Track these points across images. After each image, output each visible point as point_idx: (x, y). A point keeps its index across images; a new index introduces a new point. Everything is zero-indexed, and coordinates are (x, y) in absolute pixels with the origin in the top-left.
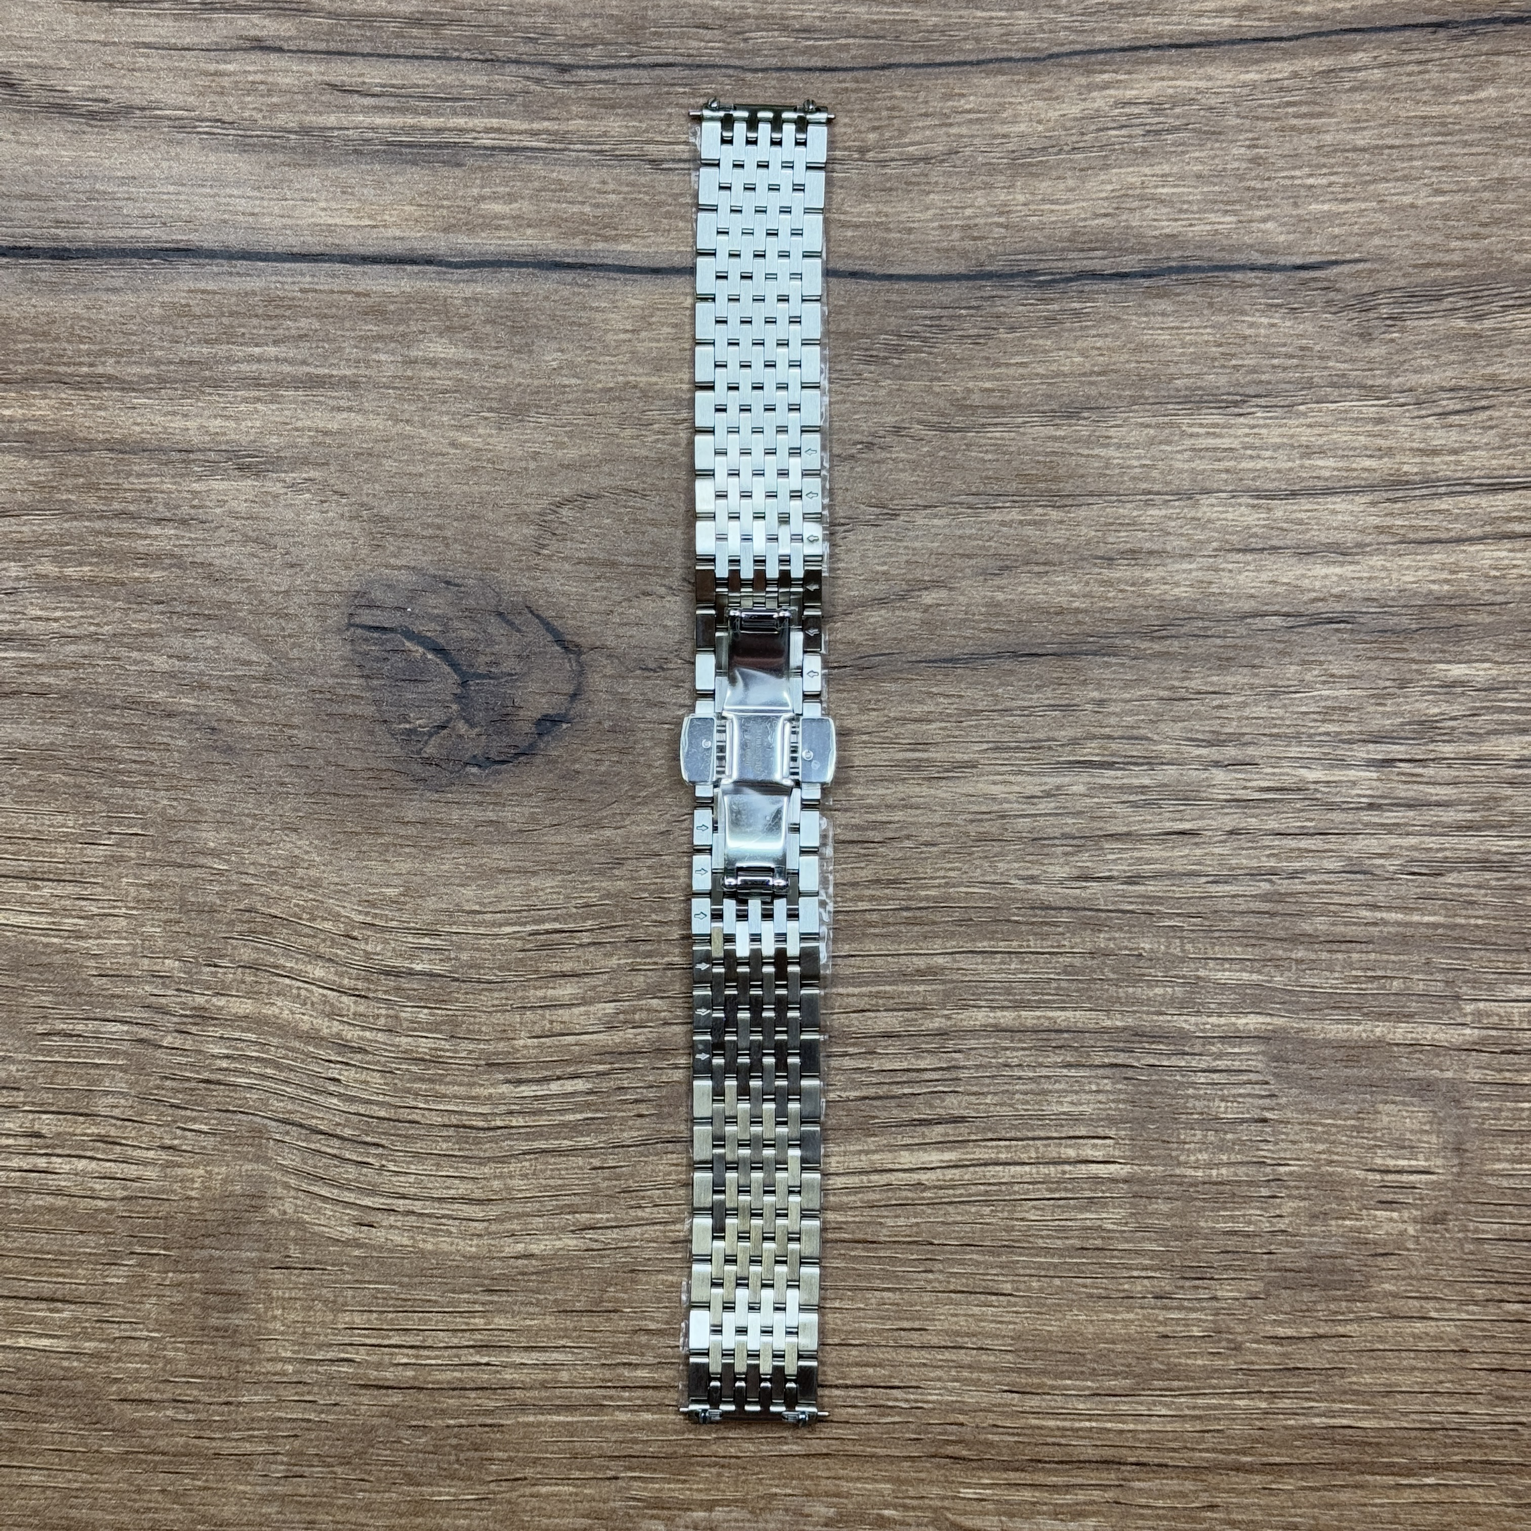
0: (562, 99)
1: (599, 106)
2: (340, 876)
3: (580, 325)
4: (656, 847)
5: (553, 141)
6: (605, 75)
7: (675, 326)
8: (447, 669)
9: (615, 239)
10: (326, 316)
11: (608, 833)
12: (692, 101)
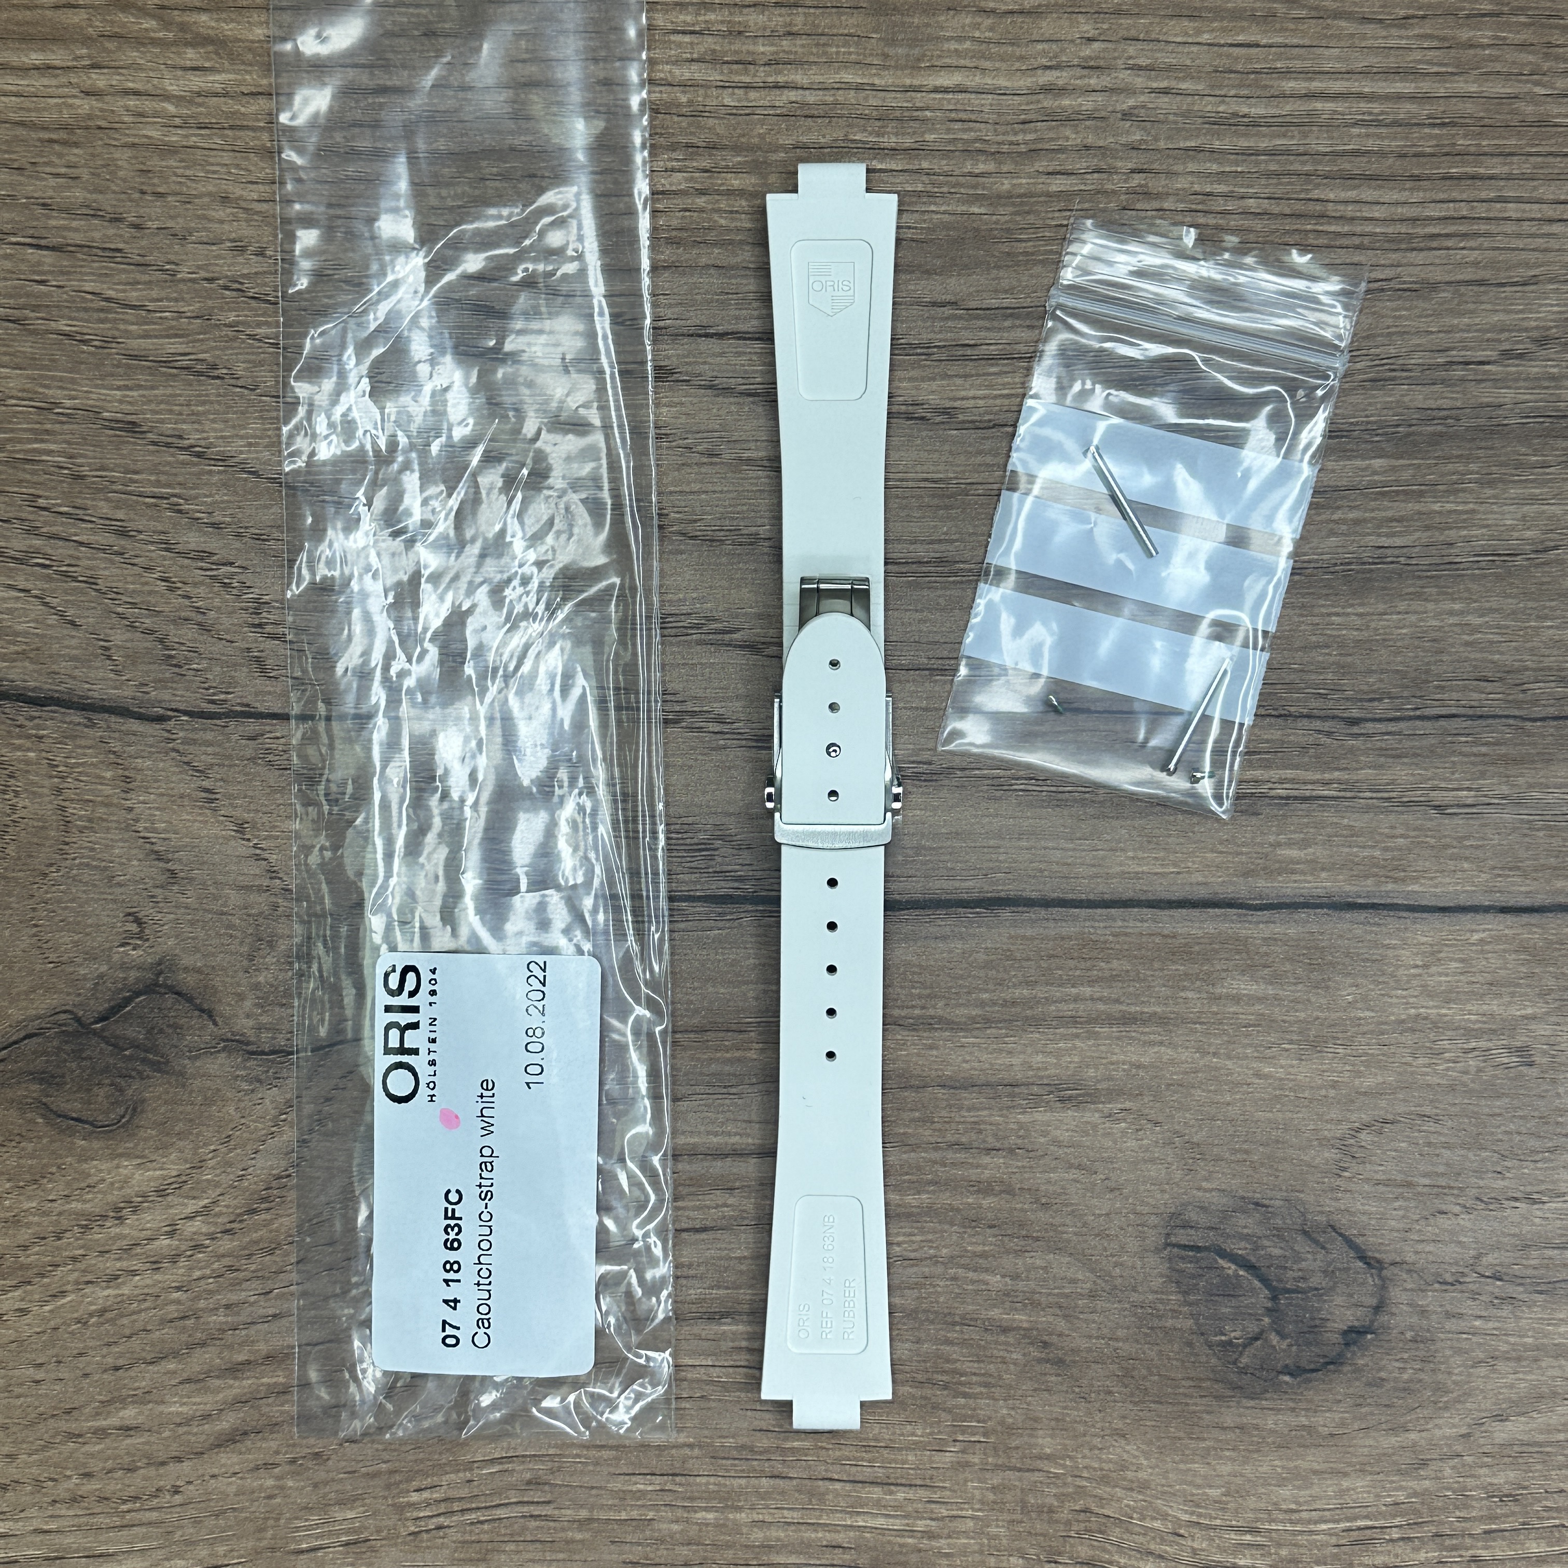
0: (1352, 750)
1: (1386, 756)
2: (1166, 1478)
3: (1374, 961)
4: (1458, 1448)
5: (1345, 790)
6: (1392, 727)
7: (1462, 961)
8: (1257, 1283)
9: (1403, 880)
10: (1136, 957)
11: (1413, 1436)
12: (1475, 750)
